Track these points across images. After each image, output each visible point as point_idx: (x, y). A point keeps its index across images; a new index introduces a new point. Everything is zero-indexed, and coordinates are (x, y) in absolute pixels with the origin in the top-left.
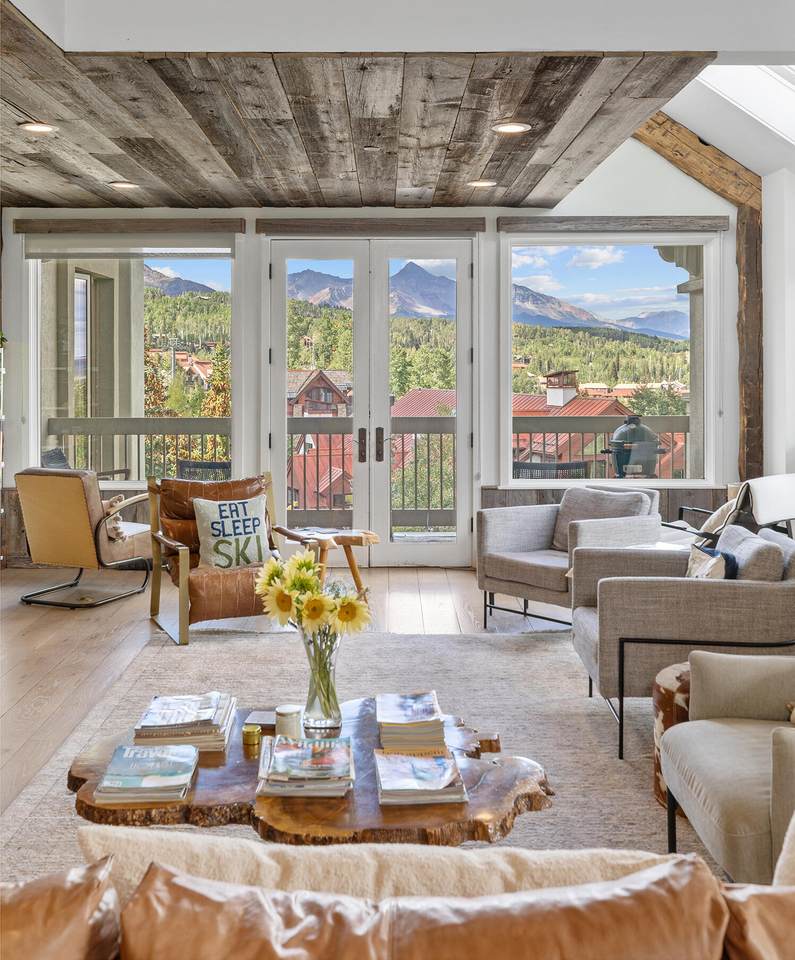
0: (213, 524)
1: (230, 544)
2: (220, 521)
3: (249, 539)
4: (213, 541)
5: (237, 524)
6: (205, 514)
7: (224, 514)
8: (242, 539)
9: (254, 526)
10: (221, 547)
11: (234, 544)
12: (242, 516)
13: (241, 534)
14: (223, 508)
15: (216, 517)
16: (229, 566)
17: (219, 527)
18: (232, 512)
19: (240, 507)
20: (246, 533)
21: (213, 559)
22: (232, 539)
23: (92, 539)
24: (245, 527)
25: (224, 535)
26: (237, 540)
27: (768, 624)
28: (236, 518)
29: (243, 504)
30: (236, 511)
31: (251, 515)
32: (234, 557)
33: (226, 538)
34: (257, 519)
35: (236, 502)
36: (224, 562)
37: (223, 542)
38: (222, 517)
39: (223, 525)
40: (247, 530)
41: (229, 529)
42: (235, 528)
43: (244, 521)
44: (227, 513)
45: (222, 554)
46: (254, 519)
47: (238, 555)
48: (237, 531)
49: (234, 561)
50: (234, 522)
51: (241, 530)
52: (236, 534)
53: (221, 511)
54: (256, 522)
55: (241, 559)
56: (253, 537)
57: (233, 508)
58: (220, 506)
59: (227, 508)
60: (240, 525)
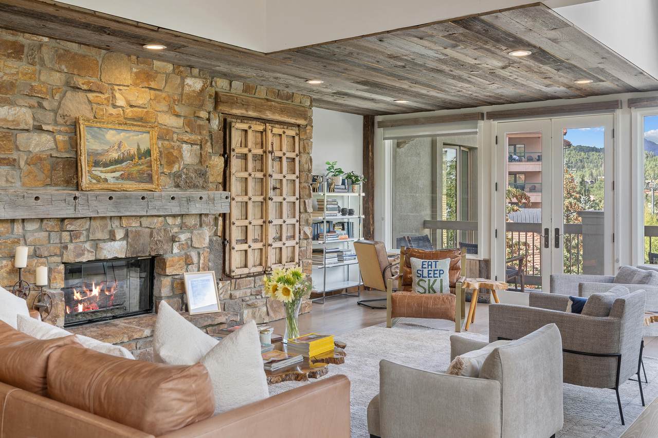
0: (418, 270)
1: (425, 282)
2: (421, 269)
3: (436, 280)
4: (417, 280)
5: (430, 272)
6: (414, 265)
7: (424, 266)
8: (432, 280)
9: (440, 274)
10: (421, 283)
11: (427, 282)
12: (434, 268)
13: (431, 277)
14: (424, 263)
15: (420, 267)
16: (425, 293)
17: (420, 272)
18: (428, 265)
19: (434, 264)
20: (434, 277)
21: (417, 288)
22: (426, 279)
23: (381, 275)
24: (434, 274)
25: (423, 277)
26: (429, 280)
27: (583, 341)
28: (430, 269)
29: (436, 262)
30: (431, 265)
31: (439, 268)
32: (427, 288)
33: (424, 279)
34: (443, 270)
35: (432, 261)
36: (422, 290)
37: (422, 280)
38: (422, 268)
39: (423, 272)
40: (435, 275)
41: (425, 274)
42: (429, 274)
43: (434, 271)
44: (426, 266)
45: (421, 286)
46: (440, 270)
47: (429, 288)
48: (430, 275)
49: (427, 291)
50: (429, 271)
51: (432, 275)
52: (429, 277)
53: (423, 265)
54: (441, 272)
55: (431, 290)
56: (439, 280)
57: (430, 263)
58: (423, 262)
59: (426, 263)
60: (432, 272)
